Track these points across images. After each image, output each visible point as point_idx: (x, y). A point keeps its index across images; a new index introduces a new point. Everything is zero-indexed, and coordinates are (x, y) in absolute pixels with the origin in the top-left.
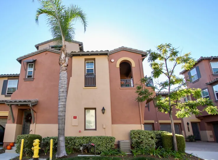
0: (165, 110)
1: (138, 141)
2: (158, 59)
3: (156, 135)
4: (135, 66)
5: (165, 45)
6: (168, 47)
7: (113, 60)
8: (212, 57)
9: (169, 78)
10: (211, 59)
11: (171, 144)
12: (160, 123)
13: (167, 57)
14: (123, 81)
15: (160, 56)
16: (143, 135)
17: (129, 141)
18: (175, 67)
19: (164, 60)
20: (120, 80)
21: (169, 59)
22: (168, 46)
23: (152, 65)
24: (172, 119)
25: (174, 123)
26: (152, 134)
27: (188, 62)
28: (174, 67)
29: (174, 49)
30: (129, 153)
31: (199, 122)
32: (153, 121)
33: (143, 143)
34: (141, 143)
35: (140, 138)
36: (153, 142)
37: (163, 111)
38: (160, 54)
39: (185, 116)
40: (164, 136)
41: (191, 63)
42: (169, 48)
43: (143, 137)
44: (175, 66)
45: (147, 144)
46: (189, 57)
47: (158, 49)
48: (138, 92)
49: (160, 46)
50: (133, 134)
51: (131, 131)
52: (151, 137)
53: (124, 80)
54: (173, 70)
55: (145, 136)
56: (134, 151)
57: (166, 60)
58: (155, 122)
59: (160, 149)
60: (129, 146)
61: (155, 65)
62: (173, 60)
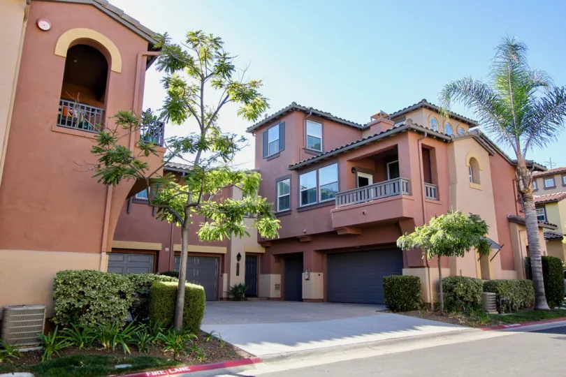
0: (176, 219)
1: (74, 305)
2: (187, 69)
3: (139, 285)
4: (120, 72)
5: (207, 37)
6: (215, 46)
7: (44, 25)
8: (311, 108)
9: (203, 130)
10: (309, 113)
11: (169, 311)
12: (176, 252)
13: (209, 73)
14: (69, 107)
15: (190, 62)
16: (94, 288)
17: (42, 307)
18: (224, 105)
19: (200, 78)
20: (59, 99)
21: (211, 79)
22: (216, 42)
23: (167, 83)
24: (186, 241)
25: (189, 252)
26: (125, 284)
27: (251, 101)
28: (221, 105)
29: (227, 56)
30: (33, 346)
31: (262, 254)
32: (157, 246)
33: (91, 311)
34: (86, 312)
35: (85, 297)
36: (123, 305)
37: (170, 218)
38: (192, 58)
39: (218, 236)
40: (155, 289)
41: (257, 107)
42: (216, 49)
43: (94, 292)
44: (223, 103)
45: (101, 313)
46: (256, 89)
47: (188, 41)
48: (98, 150)
49: (193, 34)
50: (64, 283)
51: (57, 274)
52: (120, 291)
53: (86, 106)
54: (216, 112)
55: (100, 288)
56: (50, 339)
57: (203, 80)
58: (164, 248)
59: (133, 327)
60: (39, 323)
61: (176, 85)
62: (220, 84)
